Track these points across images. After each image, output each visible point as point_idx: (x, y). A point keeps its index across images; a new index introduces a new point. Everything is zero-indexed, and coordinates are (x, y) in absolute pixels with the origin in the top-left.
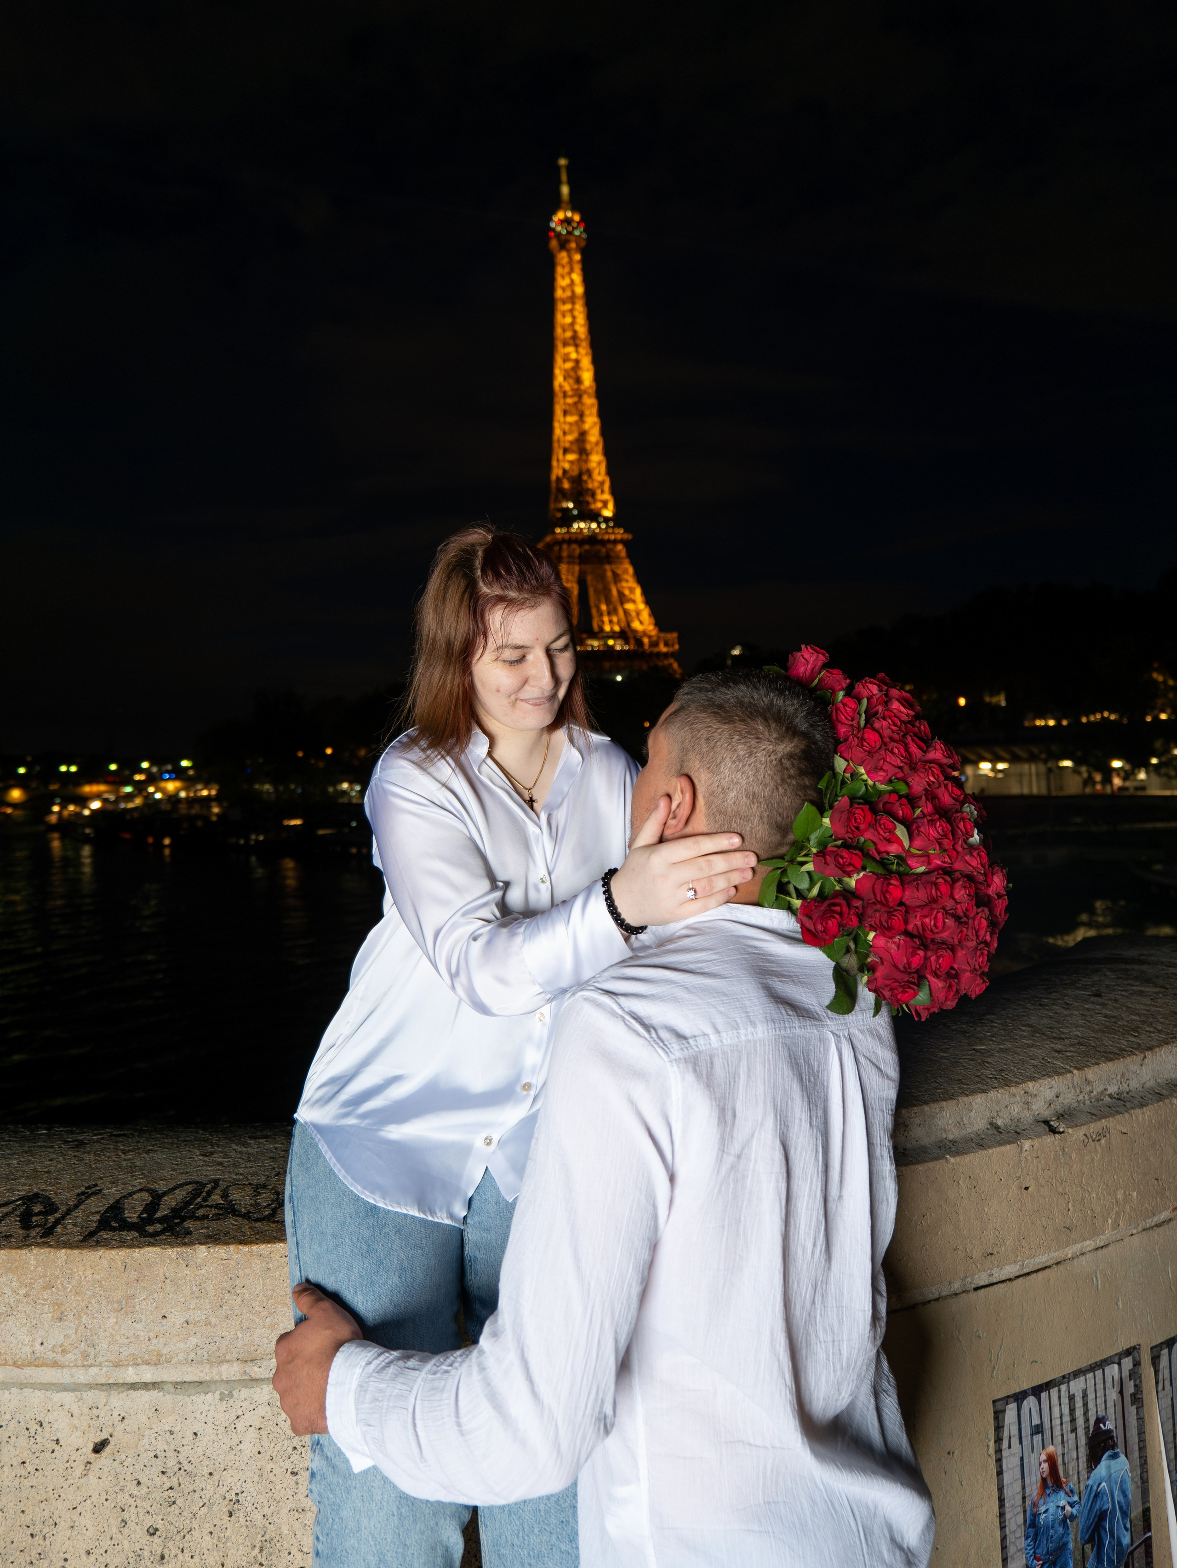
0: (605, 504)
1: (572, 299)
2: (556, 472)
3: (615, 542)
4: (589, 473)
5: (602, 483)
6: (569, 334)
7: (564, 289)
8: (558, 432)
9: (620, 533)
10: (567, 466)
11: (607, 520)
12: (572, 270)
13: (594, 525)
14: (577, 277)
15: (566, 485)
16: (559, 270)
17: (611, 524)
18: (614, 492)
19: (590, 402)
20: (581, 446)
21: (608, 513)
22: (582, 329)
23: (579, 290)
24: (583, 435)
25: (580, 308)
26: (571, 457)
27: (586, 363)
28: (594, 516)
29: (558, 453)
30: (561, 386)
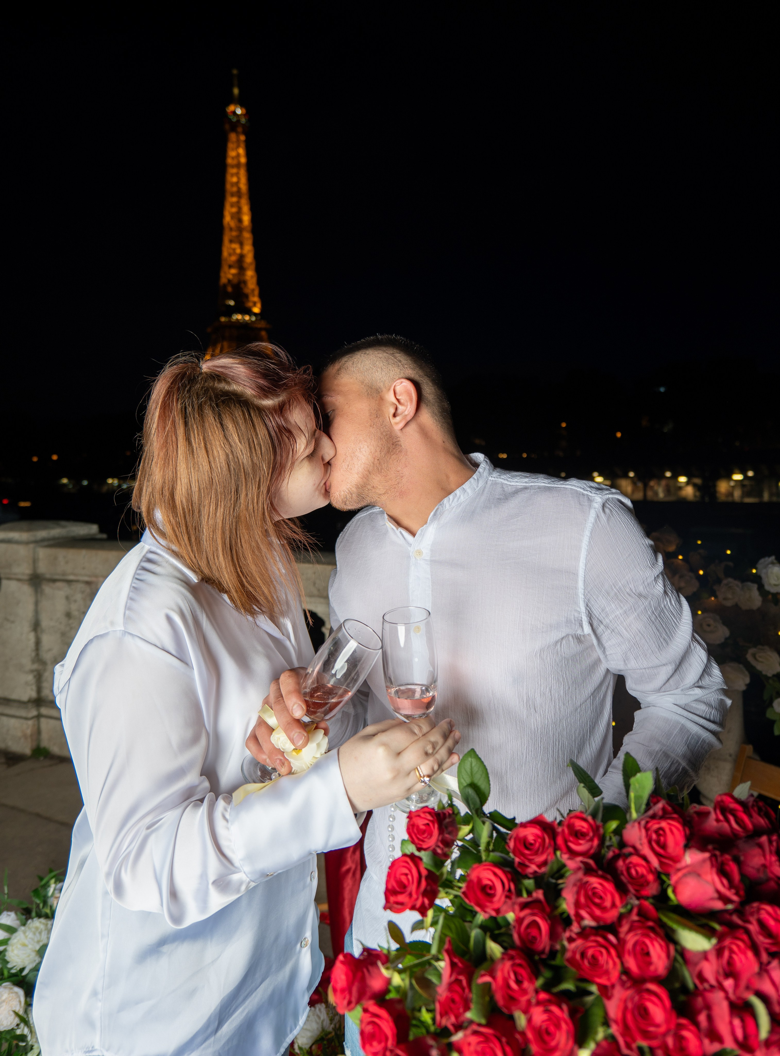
0: (255, 304)
1: (238, 166)
2: (223, 280)
3: (261, 329)
4: (245, 282)
5: (253, 290)
6: (235, 189)
7: (233, 158)
8: (225, 254)
9: (262, 324)
10: (230, 277)
11: (255, 314)
12: (238, 147)
13: (247, 318)
14: (241, 151)
15: (230, 289)
16: (230, 145)
17: (259, 317)
18: (261, 296)
19: (247, 235)
20: (240, 263)
21: (256, 310)
22: (243, 186)
23: (243, 160)
24: (241, 258)
25: (243, 174)
26: (233, 271)
27: (246, 209)
28: (248, 311)
29: (225, 268)
30: (228, 224)
